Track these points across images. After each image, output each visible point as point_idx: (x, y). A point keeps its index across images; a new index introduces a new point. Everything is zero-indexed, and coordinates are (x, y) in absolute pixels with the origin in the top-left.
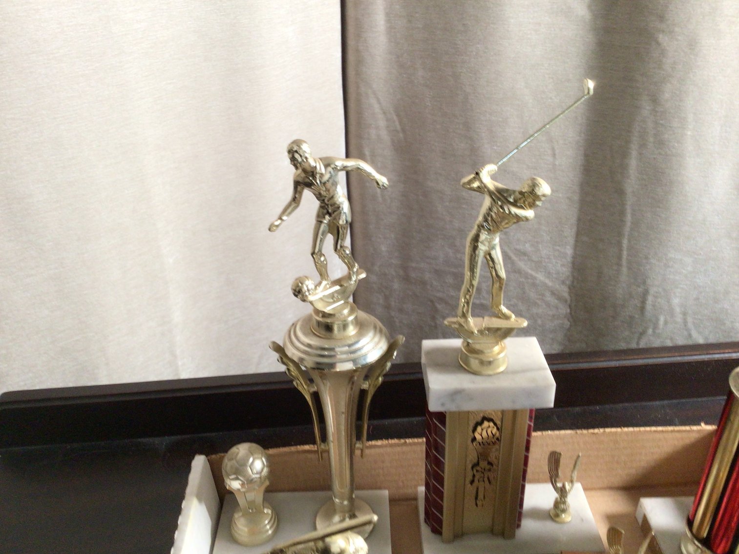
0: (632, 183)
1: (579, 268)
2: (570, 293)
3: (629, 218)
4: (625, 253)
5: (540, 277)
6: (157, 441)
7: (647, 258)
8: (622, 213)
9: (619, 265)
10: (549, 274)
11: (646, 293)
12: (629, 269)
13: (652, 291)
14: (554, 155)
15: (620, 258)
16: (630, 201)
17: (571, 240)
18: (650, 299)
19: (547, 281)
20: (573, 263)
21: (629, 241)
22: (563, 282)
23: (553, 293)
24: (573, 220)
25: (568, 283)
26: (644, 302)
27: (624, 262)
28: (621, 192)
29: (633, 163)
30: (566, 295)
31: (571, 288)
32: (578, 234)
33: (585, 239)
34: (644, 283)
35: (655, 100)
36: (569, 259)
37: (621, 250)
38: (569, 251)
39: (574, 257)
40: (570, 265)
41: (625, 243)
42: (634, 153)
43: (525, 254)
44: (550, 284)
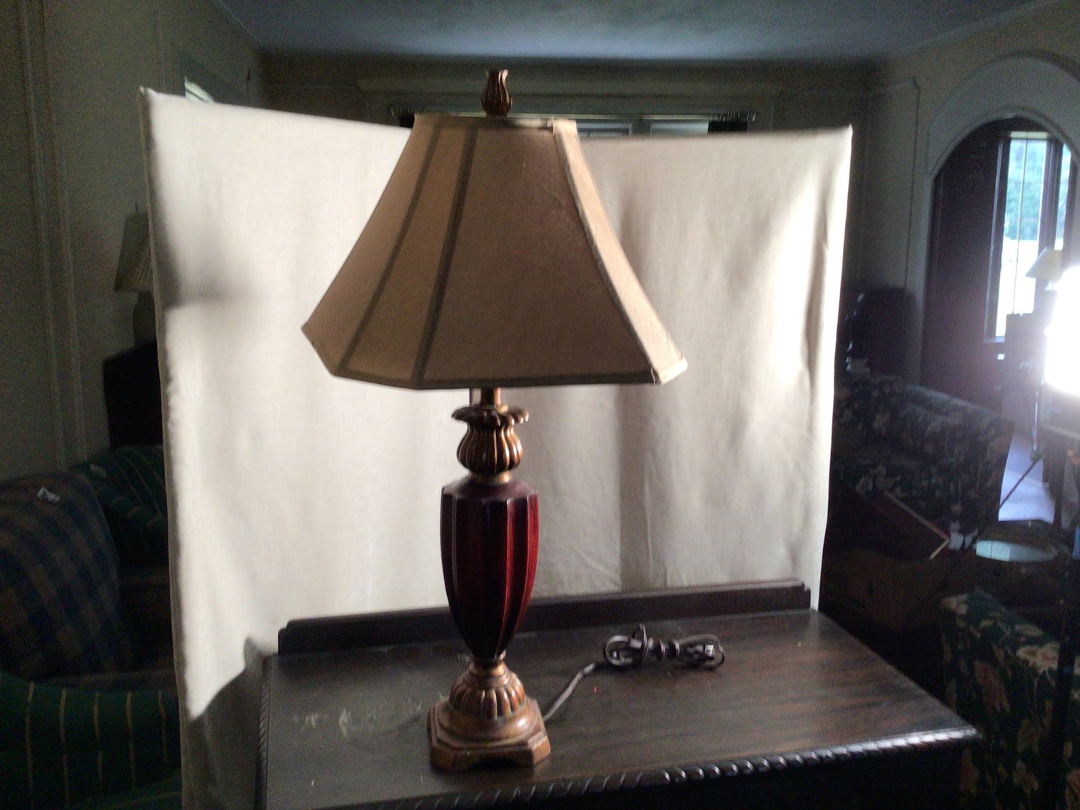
0: (648, 504)
1: (625, 560)
2: (621, 578)
3: (649, 524)
4: (650, 546)
5: (602, 569)
6: (381, 648)
7: (663, 549)
8: (645, 521)
9: (648, 555)
10: (606, 567)
12: (654, 556)
13: (669, 570)
14: (603, 487)
15: (647, 549)
16: (649, 514)
17: (618, 542)
18: (668, 574)
19: (607, 572)
20: (621, 556)
21: (652, 538)
22: (617, 571)
23: (611, 580)
24: (618, 526)
25: (619, 570)
26: (665, 579)
27: (650, 553)
28: (643, 509)
29: (647, 489)
30: (618, 578)
31: (622, 575)
32: (622, 538)
33: (626, 540)
34: (664, 565)
35: (653, 453)
36: (618, 554)
37: (648, 544)
38: (618, 549)
39: (622, 552)
40: (619, 559)
41: (649, 540)
42: (647, 483)
43: (591, 554)
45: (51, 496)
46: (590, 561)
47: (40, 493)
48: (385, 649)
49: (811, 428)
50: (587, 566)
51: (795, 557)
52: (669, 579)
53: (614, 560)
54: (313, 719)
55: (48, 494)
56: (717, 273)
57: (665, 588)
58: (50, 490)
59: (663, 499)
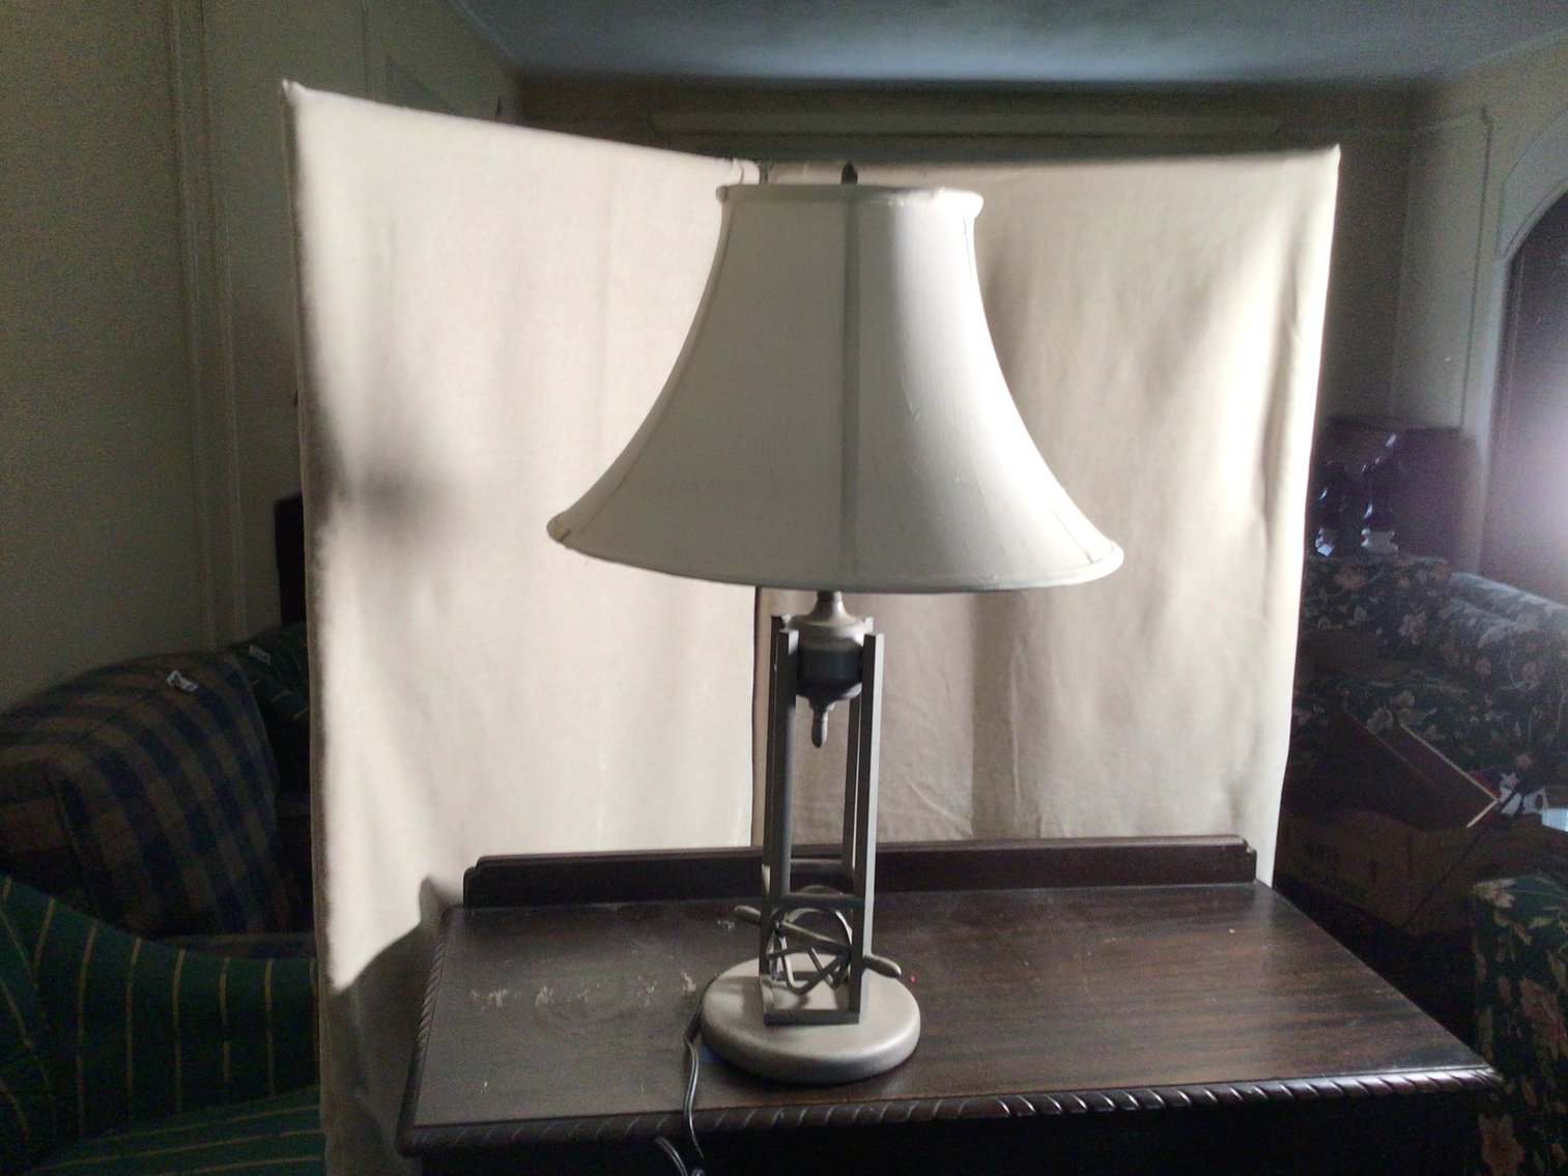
0: (1015, 715)
1: (978, 800)
2: (973, 826)
3: (1016, 747)
4: (1017, 781)
5: (945, 812)
6: (608, 905)
7: (1035, 784)
8: (1010, 741)
9: (1014, 793)
10: (951, 808)
11: (1039, 820)
12: (1023, 796)
13: (1044, 818)
14: (948, 690)
15: (1013, 785)
16: (1015, 729)
17: (969, 771)
19: (951, 816)
20: (973, 795)
21: (1019, 768)
22: (966, 817)
24: (969, 752)
25: (970, 816)
26: (1038, 831)
27: (1017, 790)
28: (1007, 723)
29: (1014, 695)
31: (975, 823)
32: (975, 767)
33: (981, 769)
34: (1037, 809)
35: (1024, 641)
36: (969, 791)
37: (1012, 775)
38: (969, 783)
39: (975, 788)
40: (970, 798)
41: (1016, 771)
42: (1013, 685)
43: (928, 788)
44: (954, 819)
45: (186, 684)
46: (926, 799)
47: (171, 677)
48: (615, 906)
49: (1266, 609)
50: (923, 806)
51: (1237, 805)
52: (1043, 828)
53: (962, 798)
54: (499, 996)
55: (182, 680)
56: (1127, 369)
57: (1038, 838)
58: (185, 675)
59: (1036, 708)
